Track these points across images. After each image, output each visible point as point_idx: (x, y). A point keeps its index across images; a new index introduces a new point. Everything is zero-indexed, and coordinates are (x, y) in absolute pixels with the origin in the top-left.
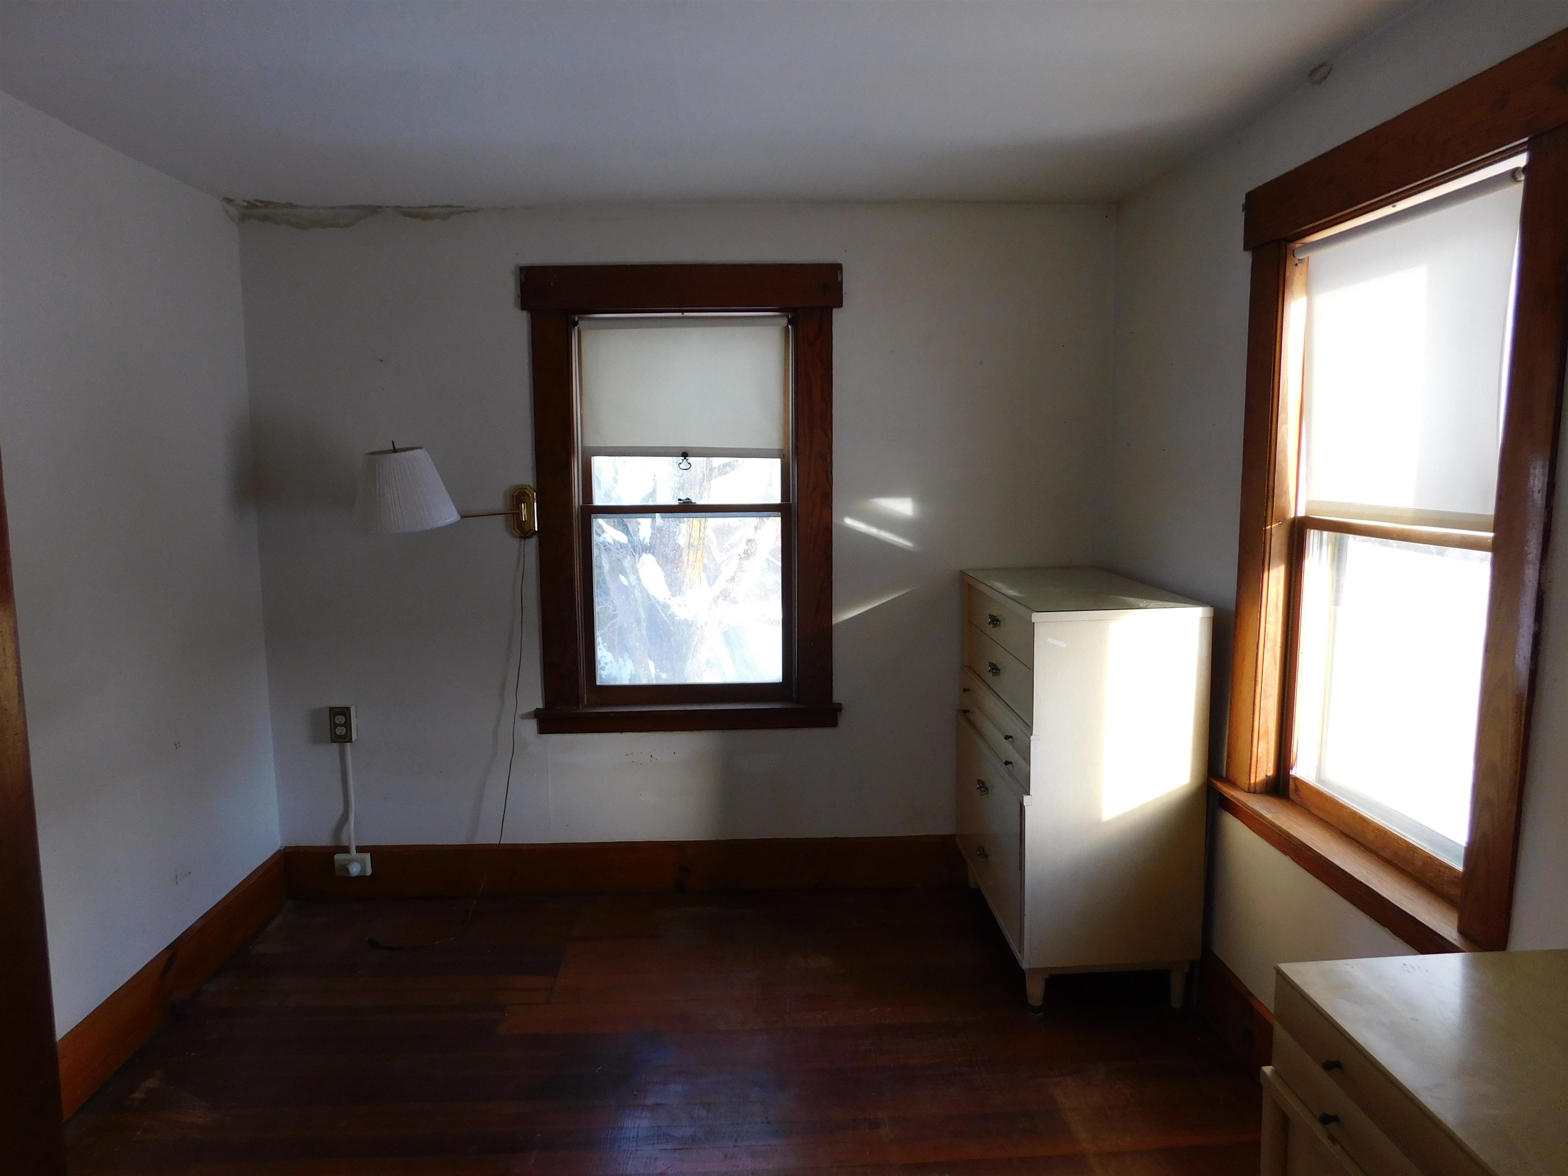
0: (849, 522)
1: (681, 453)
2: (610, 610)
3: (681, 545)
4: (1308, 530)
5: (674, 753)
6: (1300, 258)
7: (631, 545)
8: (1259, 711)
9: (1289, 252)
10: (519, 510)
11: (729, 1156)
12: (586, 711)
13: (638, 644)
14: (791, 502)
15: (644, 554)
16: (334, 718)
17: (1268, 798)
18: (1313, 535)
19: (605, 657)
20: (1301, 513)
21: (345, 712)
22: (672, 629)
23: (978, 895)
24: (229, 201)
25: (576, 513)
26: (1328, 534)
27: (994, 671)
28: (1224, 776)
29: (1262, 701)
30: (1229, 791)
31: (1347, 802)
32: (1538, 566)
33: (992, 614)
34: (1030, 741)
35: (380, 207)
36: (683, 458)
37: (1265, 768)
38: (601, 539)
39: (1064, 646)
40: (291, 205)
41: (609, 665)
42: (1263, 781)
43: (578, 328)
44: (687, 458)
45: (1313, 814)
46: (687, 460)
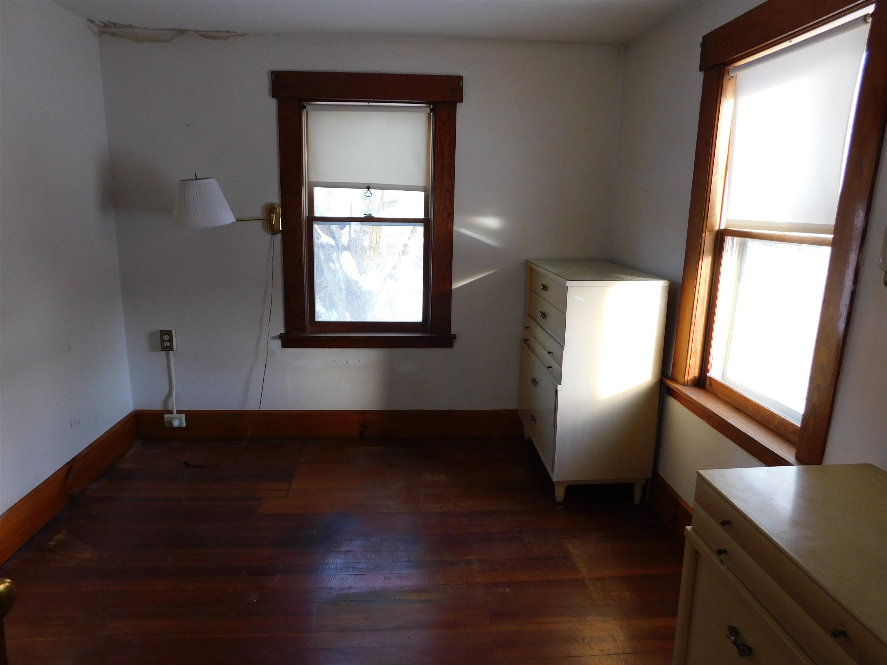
0: (463, 231)
1: (366, 187)
2: (324, 283)
3: (366, 247)
4: (726, 236)
5: (360, 361)
6: (732, 75)
7: (337, 246)
8: (692, 339)
9: (726, 72)
10: (271, 217)
11: (387, 578)
12: (309, 336)
13: (340, 303)
14: (430, 217)
15: (344, 251)
16: (163, 337)
17: (695, 389)
18: (729, 241)
19: (321, 310)
20: (723, 227)
21: (169, 333)
22: (360, 295)
23: (530, 442)
24: (91, 21)
25: (304, 221)
26: (737, 239)
27: (543, 316)
28: (670, 377)
29: (694, 334)
30: (672, 384)
31: (738, 390)
32: (857, 252)
33: (543, 283)
34: (563, 354)
35: (186, 30)
36: (367, 190)
37: (693, 372)
38: (320, 241)
39: (584, 300)
40: (130, 26)
41: (323, 315)
42: (692, 379)
43: (306, 110)
44: (369, 190)
45: (719, 397)
46: (370, 191)
